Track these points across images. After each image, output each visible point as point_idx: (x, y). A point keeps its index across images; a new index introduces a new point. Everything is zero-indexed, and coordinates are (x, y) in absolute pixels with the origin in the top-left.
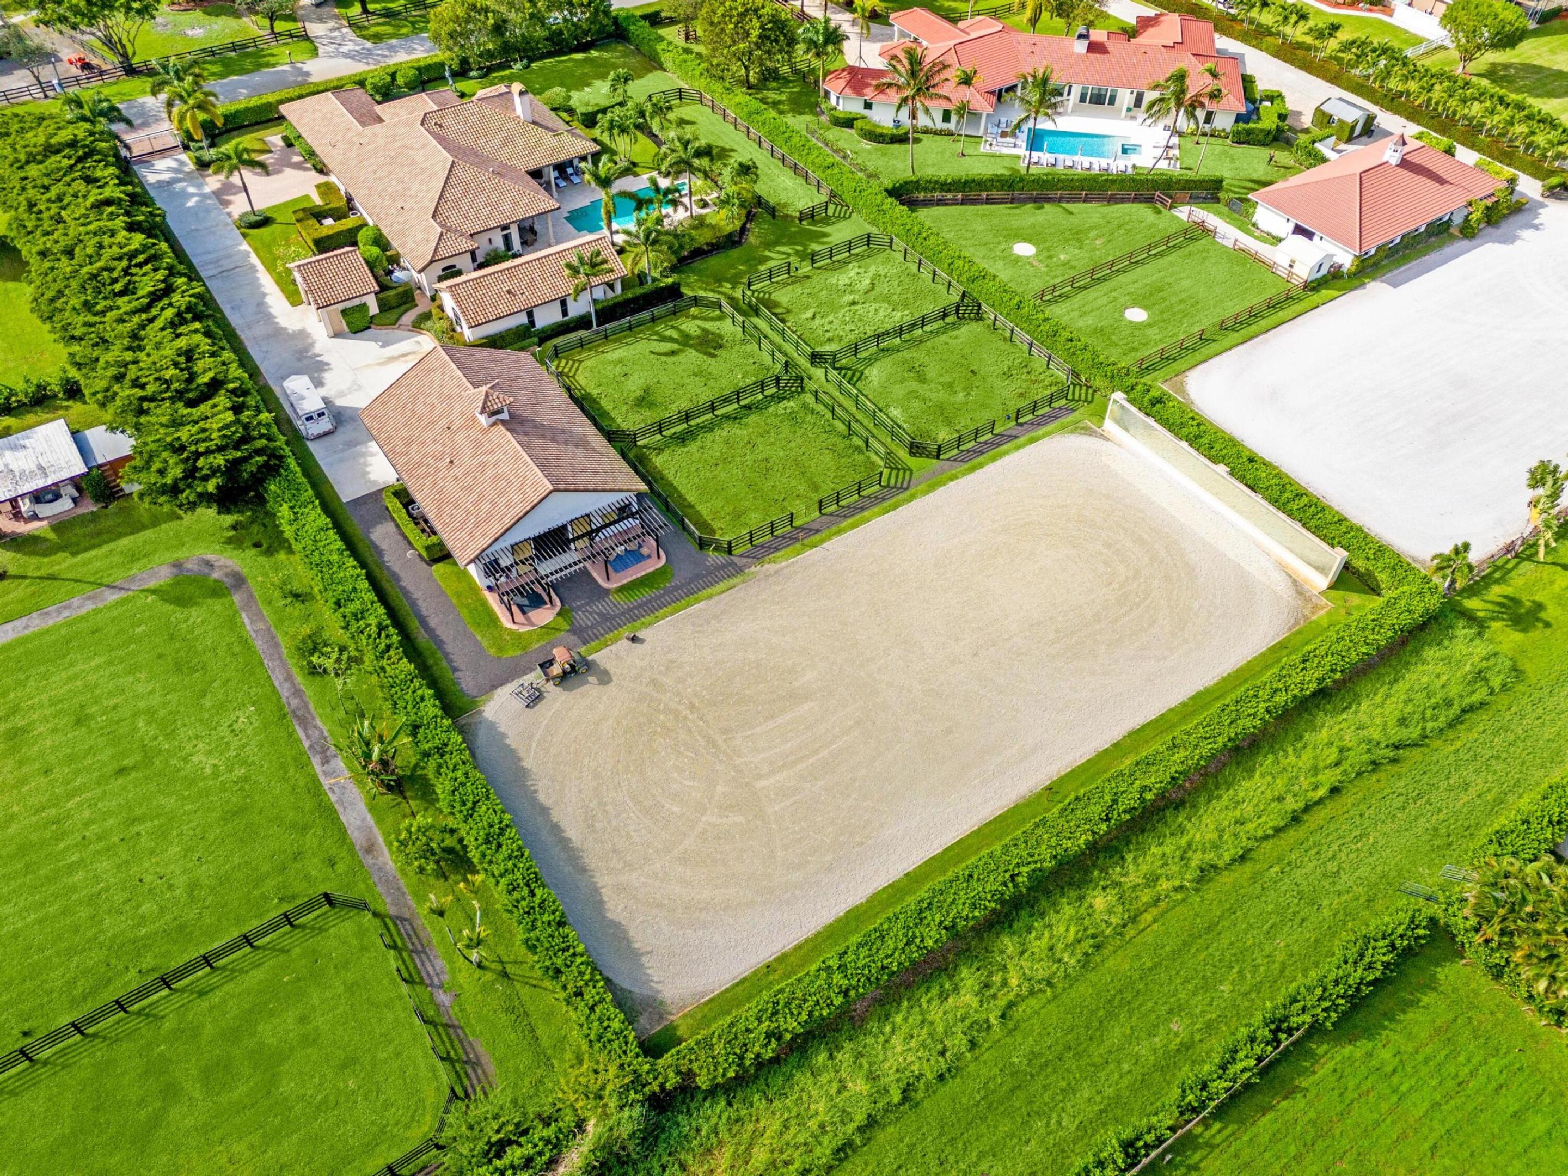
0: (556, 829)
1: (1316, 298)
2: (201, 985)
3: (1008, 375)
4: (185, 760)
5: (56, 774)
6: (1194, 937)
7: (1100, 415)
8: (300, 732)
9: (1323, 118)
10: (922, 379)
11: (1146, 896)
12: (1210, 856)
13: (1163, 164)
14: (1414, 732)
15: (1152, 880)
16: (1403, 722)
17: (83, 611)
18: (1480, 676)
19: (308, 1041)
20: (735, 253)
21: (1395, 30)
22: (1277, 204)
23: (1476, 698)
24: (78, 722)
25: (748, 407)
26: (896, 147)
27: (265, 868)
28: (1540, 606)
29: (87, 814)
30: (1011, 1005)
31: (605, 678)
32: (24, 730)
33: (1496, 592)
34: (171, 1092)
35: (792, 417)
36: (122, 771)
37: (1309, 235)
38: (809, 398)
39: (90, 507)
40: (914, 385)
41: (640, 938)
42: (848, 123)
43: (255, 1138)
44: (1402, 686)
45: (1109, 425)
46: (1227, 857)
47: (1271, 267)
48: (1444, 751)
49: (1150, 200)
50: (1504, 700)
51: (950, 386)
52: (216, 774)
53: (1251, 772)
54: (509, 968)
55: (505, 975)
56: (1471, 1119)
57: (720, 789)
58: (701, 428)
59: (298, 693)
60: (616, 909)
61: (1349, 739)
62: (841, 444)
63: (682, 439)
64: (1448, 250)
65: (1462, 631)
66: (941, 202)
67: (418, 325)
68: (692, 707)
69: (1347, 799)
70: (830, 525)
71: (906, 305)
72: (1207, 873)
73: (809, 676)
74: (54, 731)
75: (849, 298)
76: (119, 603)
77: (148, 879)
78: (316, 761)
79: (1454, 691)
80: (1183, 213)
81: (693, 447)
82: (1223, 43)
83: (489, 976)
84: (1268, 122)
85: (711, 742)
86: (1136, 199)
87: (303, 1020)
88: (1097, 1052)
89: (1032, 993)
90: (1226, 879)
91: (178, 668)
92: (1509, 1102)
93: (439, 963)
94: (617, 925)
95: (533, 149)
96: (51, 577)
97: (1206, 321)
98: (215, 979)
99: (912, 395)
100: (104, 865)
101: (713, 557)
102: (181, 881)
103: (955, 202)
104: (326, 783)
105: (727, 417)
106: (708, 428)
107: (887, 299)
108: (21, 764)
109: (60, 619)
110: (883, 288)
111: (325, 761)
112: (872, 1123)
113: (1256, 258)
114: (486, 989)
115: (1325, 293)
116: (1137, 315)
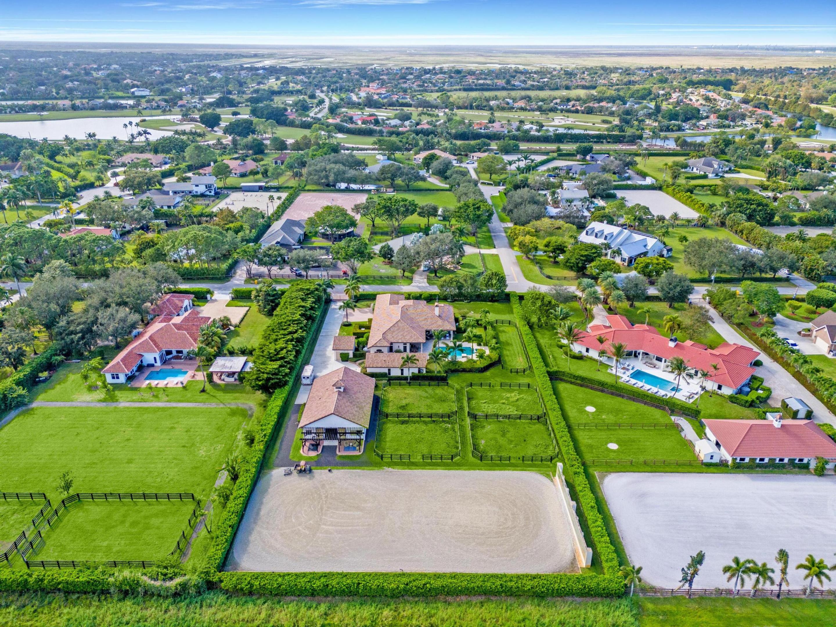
0: (259, 510)
1: (704, 469)
2: (151, 503)
3: (536, 446)
4: (199, 450)
13: (684, 399)
17: (213, 407)
19: (158, 528)
25: (434, 421)
26: (574, 360)
34: (123, 522)
35: (446, 430)
37: (719, 447)
39: (237, 382)
41: (251, 548)
43: (127, 542)
45: (557, 477)
49: (663, 409)
51: (511, 441)
52: (201, 457)
57: (311, 522)
58: (412, 421)
60: (253, 537)
63: (403, 422)
67: (360, 364)
68: (326, 497)
70: (422, 465)
71: (523, 411)
75: (503, 401)
76: (221, 408)
80: (675, 419)
81: (404, 426)
83: (209, 536)
85: (322, 509)
86: (658, 407)
87: (162, 523)
91: (218, 428)
94: (248, 541)
95: (433, 324)
96: (214, 396)
97: (642, 459)
98: (155, 503)
102: (170, 477)
103: (579, 385)
105: (423, 421)
106: (416, 422)
109: (206, 407)
110: (520, 403)
114: (205, 538)
115: (711, 469)
116: (613, 446)
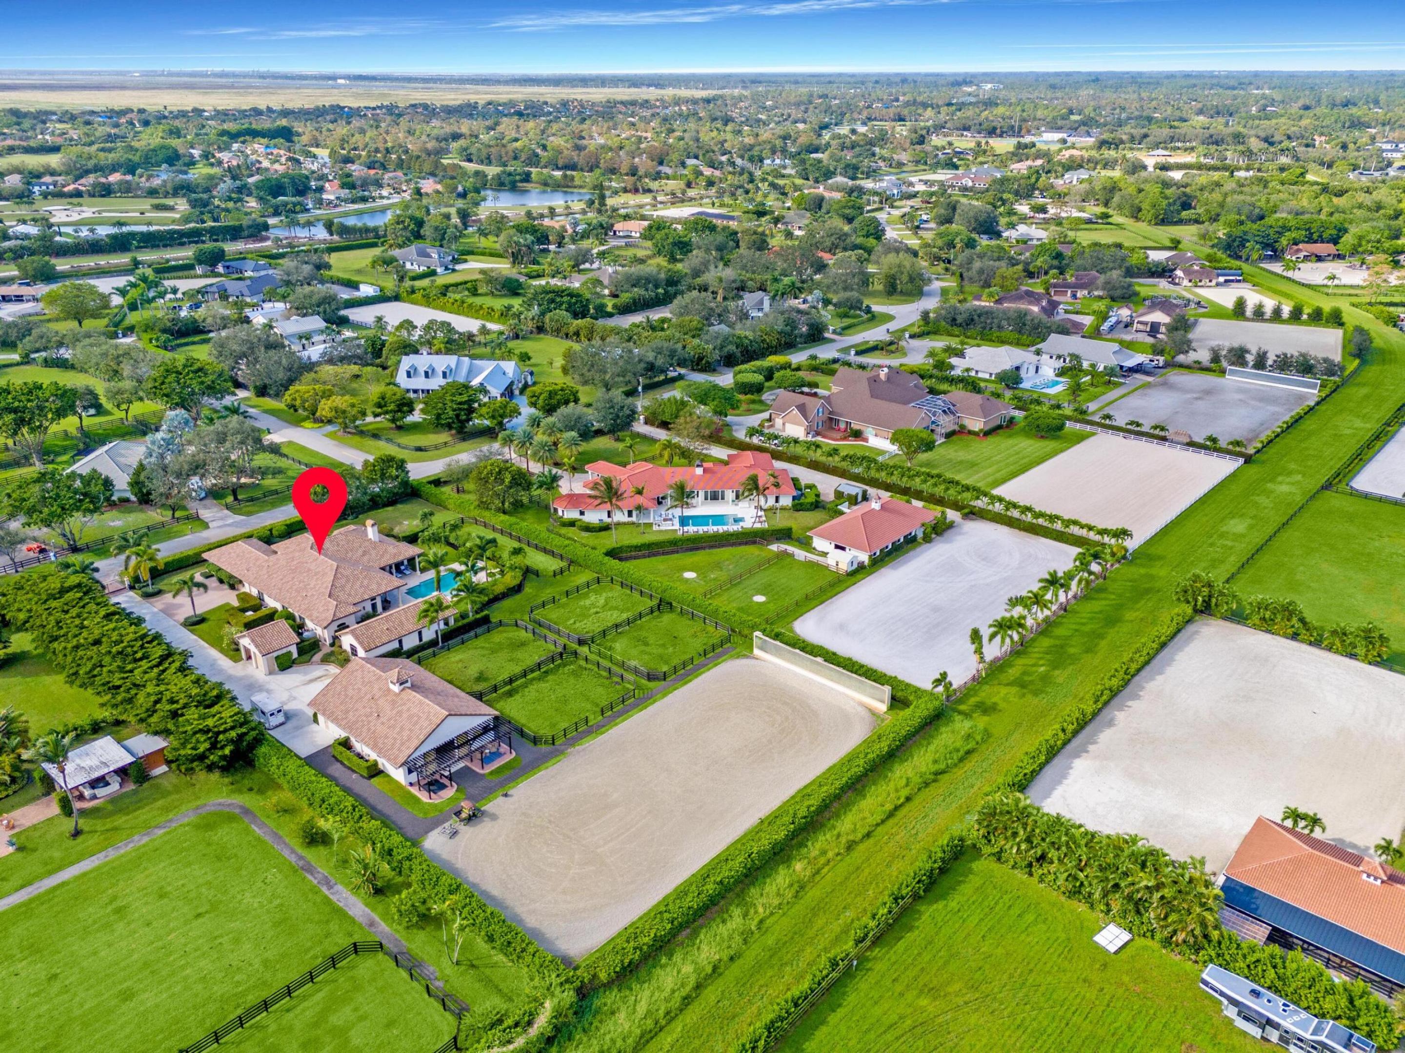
1: (853, 579)
2: (286, 1007)
3: (695, 636)
4: (240, 902)
5: (155, 924)
6: (851, 874)
7: (751, 648)
8: (310, 877)
9: (839, 495)
10: (646, 644)
11: (822, 860)
12: (851, 838)
13: (758, 526)
14: (942, 766)
15: (824, 852)
16: (935, 762)
17: (143, 842)
18: (969, 736)
19: (362, 1018)
20: (518, 597)
21: (871, 449)
22: (822, 536)
23: (969, 747)
24: (161, 896)
25: (546, 672)
26: (603, 533)
27: (309, 944)
28: (995, 704)
29: (183, 940)
30: (761, 922)
31: (494, 817)
32: (125, 907)
33: (973, 700)
35: (574, 673)
36: (199, 916)
37: (843, 549)
38: (583, 663)
39: (131, 787)
40: (643, 648)
42: (572, 524)
44: (932, 748)
45: (757, 652)
46: (860, 836)
47: (826, 568)
48: (959, 773)
49: (754, 543)
50: (984, 746)
51: (663, 646)
52: (261, 906)
53: (864, 797)
54: (475, 962)
55: (473, 966)
56: (999, 921)
57: (577, 857)
58: (519, 687)
59: (301, 858)
61: (910, 774)
62: (607, 682)
63: (510, 694)
64: (918, 550)
65: (958, 718)
66: (635, 558)
67: (325, 660)
68: (550, 822)
69: (916, 802)
70: (609, 722)
71: (628, 610)
72: (850, 846)
73: (615, 795)
74: (146, 903)
75: (593, 610)
76: (165, 834)
77: (234, 964)
78: (324, 889)
79: (958, 744)
80: (774, 547)
81: (517, 697)
82: (778, 465)
83: (463, 968)
84: (811, 499)
85: (566, 836)
86: (746, 543)
87: (356, 1010)
88: (811, 933)
89: (772, 914)
90: (861, 847)
91: (219, 859)
92: (1015, 911)
93: (431, 969)
95: (382, 556)
96: (115, 829)
97: (798, 596)
98: (293, 1002)
99: (643, 652)
100: (203, 963)
101: (543, 748)
102: (257, 961)
103: (644, 557)
104: (334, 898)
105: (533, 679)
106: (525, 686)
107: (616, 608)
108: (129, 924)
109: (129, 848)
110: (613, 604)
111: (330, 887)
112: (698, 987)
113: (817, 565)
115: (859, 576)
116: (760, 599)
